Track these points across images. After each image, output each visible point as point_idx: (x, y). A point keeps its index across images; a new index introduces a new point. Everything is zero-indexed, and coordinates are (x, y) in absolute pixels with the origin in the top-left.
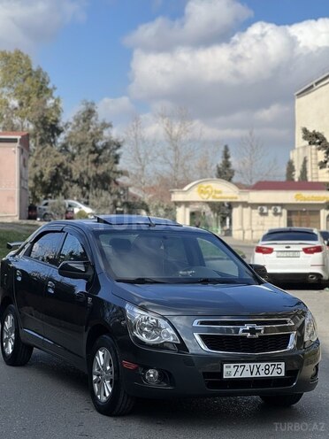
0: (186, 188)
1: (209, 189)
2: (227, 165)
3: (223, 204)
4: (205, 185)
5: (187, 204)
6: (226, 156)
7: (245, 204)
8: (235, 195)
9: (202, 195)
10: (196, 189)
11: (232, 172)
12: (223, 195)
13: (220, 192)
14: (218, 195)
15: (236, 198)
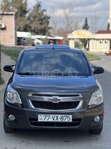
0: (73, 33)
1: (81, 34)
2: (86, 25)
3: (85, 39)
4: (80, 32)
5: (73, 39)
6: (86, 21)
7: (94, 39)
8: (91, 36)
9: (79, 36)
10: (76, 33)
11: (88, 27)
12: (86, 36)
13: (85, 35)
14: (84, 36)
15: (91, 37)
